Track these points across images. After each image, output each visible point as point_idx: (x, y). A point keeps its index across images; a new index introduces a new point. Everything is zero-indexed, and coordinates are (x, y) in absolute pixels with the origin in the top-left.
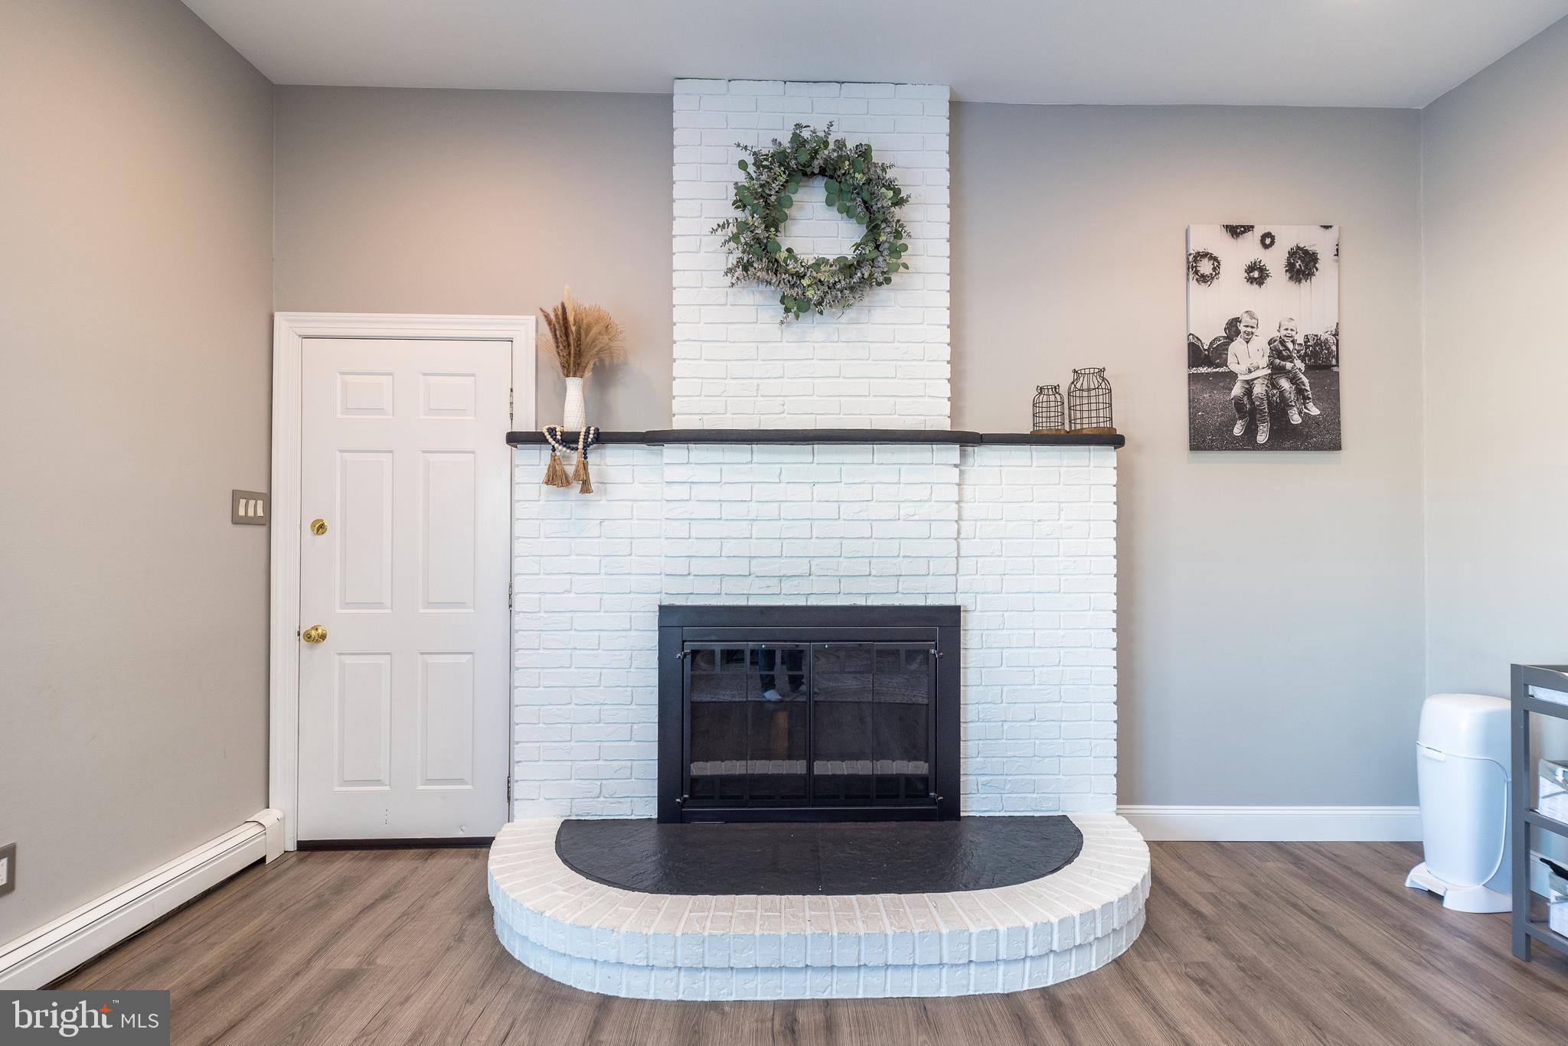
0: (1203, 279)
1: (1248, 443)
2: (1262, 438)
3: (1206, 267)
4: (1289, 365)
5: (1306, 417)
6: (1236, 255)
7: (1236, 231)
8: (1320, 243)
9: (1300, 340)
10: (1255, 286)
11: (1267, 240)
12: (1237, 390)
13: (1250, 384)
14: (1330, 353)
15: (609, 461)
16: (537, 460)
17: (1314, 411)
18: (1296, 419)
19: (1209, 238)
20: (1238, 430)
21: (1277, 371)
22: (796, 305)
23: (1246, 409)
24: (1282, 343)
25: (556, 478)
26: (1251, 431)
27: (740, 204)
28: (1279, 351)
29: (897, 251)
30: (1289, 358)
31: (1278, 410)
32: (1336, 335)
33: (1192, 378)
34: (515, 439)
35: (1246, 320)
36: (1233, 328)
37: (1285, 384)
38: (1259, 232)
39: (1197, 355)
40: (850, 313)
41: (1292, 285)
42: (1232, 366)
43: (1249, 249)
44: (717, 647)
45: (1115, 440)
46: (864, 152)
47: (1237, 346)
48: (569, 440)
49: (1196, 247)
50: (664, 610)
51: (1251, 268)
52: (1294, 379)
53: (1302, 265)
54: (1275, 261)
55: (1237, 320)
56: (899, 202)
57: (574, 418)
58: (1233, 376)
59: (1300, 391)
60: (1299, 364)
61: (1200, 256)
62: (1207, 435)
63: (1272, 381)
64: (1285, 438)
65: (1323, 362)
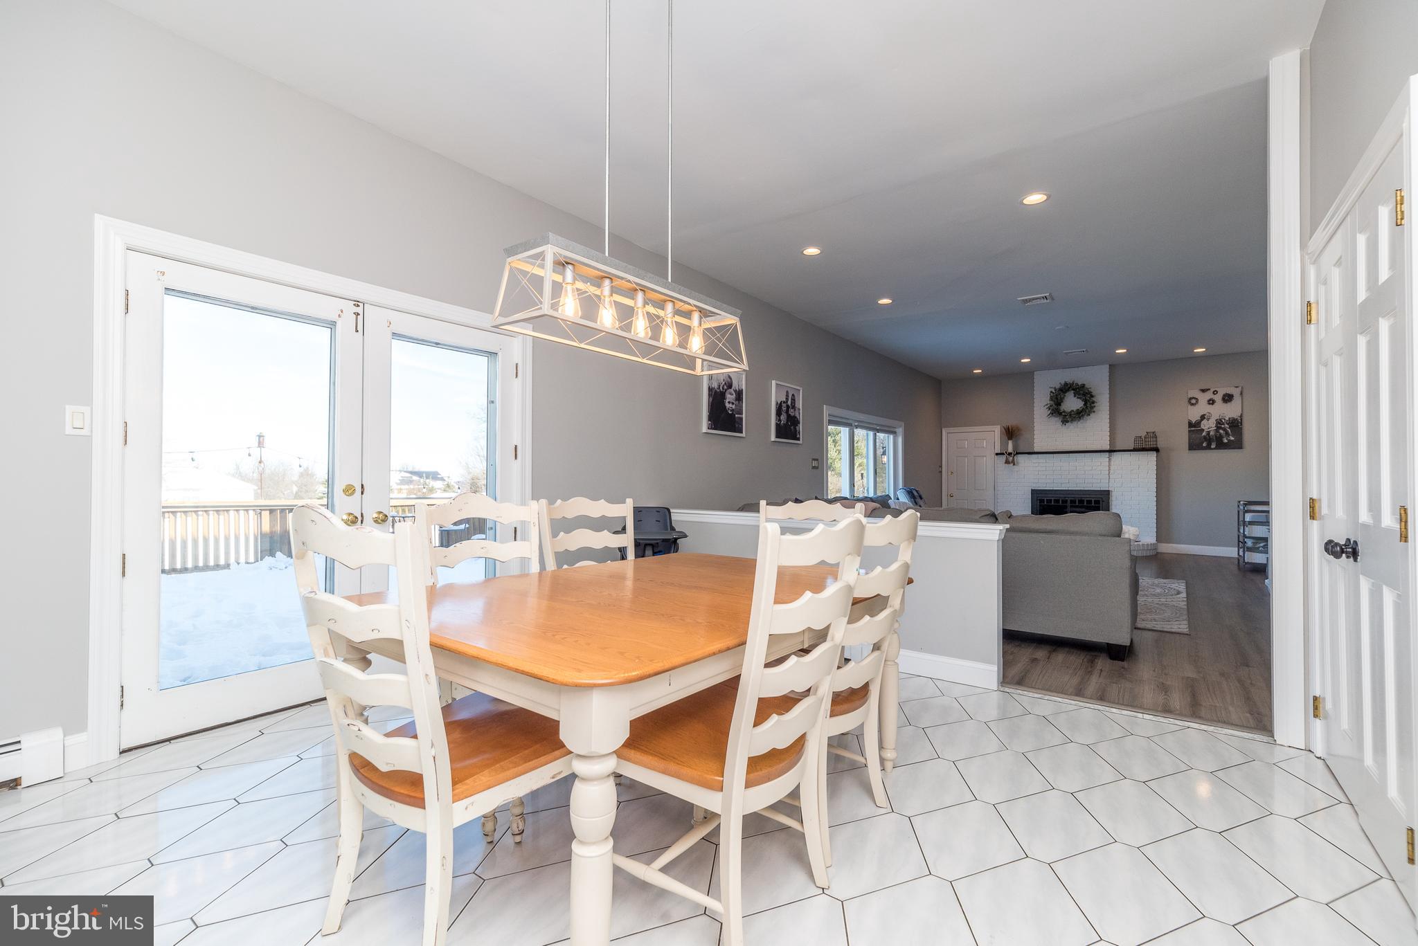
0: (1193, 404)
1: (1208, 447)
2: (1212, 447)
3: (1193, 401)
4: (1223, 426)
5: (1229, 441)
6: (1203, 398)
7: (1203, 391)
8: (1235, 392)
9: (1227, 419)
10: (1211, 406)
11: (1215, 392)
12: (1204, 434)
13: (1209, 432)
14: (1238, 421)
15: (1020, 458)
16: (1003, 458)
17: (1232, 438)
18: (1225, 441)
19: (1192, 393)
20: (1204, 445)
21: (1218, 428)
22: (1064, 422)
23: (1209, 439)
24: (1221, 420)
25: (1007, 462)
26: (1209, 445)
27: (1051, 399)
28: (1219, 423)
29: (1092, 408)
30: (1223, 424)
31: (1219, 439)
32: (1241, 416)
33: (1189, 431)
34: (997, 454)
35: (1208, 414)
36: (1203, 417)
37: (1221, 431)
38: (1212, 390)
39: (1191, 425)
40: (1081, 421)
41: (1225, 405)
42: (1202, 427)
43: (1209, 395)
44: (1045, 499)
45: (1157, 450)
46: (1083, 386)
47: (1204, 422)
48: (1010, 454)
49: (1190, 396)
50: (1033, 491)
51: (1210, 400)
52: (1224, 429)
53: (1228, 398)
54: (1218, 398)
55: (1205, 415)
56: (1092, 396)
57: (1010, 449)
58: (1203, 430)
59: (1227, 433)
60: (1226, 425)
61: (1191, 399)
62: (1194, 446)
63: (1217, 431)
64: (1221, 445)
65: (1236, 425)
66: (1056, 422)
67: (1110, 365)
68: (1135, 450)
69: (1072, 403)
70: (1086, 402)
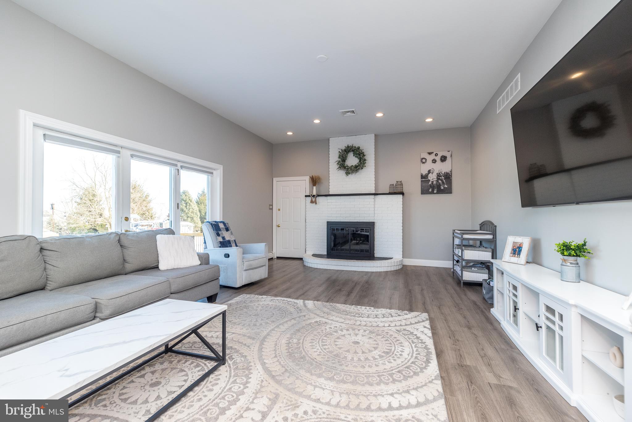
0: (423, 163)
1: (432, 193)
2: (435, 192)
3: (424, 161)
4: (441, 178)
5: (444, 188)
6: (430, 158)
7: (430, 154)
8: (448, 155)
9: (443, 173)
10: (434, 163)
11: (436, 155)
12: (430, 183)
13: (433, 182)
14: (450, 175)
15: (319, 199)
16: (309, 199)
17: (446, 186)
18: (442, 188)
19: (425, 155)
20: (430, 190)
21: (438, 179)
22: (347, 173)
23: (432, 186)
24: (439, 174)
25: (312, 202)
26: (433, 190)
27: (339, 157)
28: (439, 175)
29: (364, 163)
30: (441, 177)
31: (439, 186)
32: (451, 171)
33: (422, 181)
34: (306, 196)
35: (432, 170)
36: (429, 172)
37: (440, 181)
38: (435, 153)
39: (422, 177)
40: (358, 173)
41: (442, 163)
42: (429, 178)
43: (433, 157)
44: (336, 228)
45: (402, 194)
46: (359, 148)
47: (430, 175)
48: (314, 196)
49: (422, 157)
50: (328, 222)
51: (433, 160)
52: (442, 180)
53: (444, 159)
54: (438, 158)
55: (430, 170)
56: (364, 156)
57: (315, 193)
58: (429, 180)
59: (443, 183)
60: (443, 177)
61: (422, 159)
62: (424, 192)
63: (437, 181)
64: (440, 191)
65: (448, 177)
66: (342, 173)
67: (375, 135)
68: (390, 194)
69: (352, 160)
70: (360, 159)
